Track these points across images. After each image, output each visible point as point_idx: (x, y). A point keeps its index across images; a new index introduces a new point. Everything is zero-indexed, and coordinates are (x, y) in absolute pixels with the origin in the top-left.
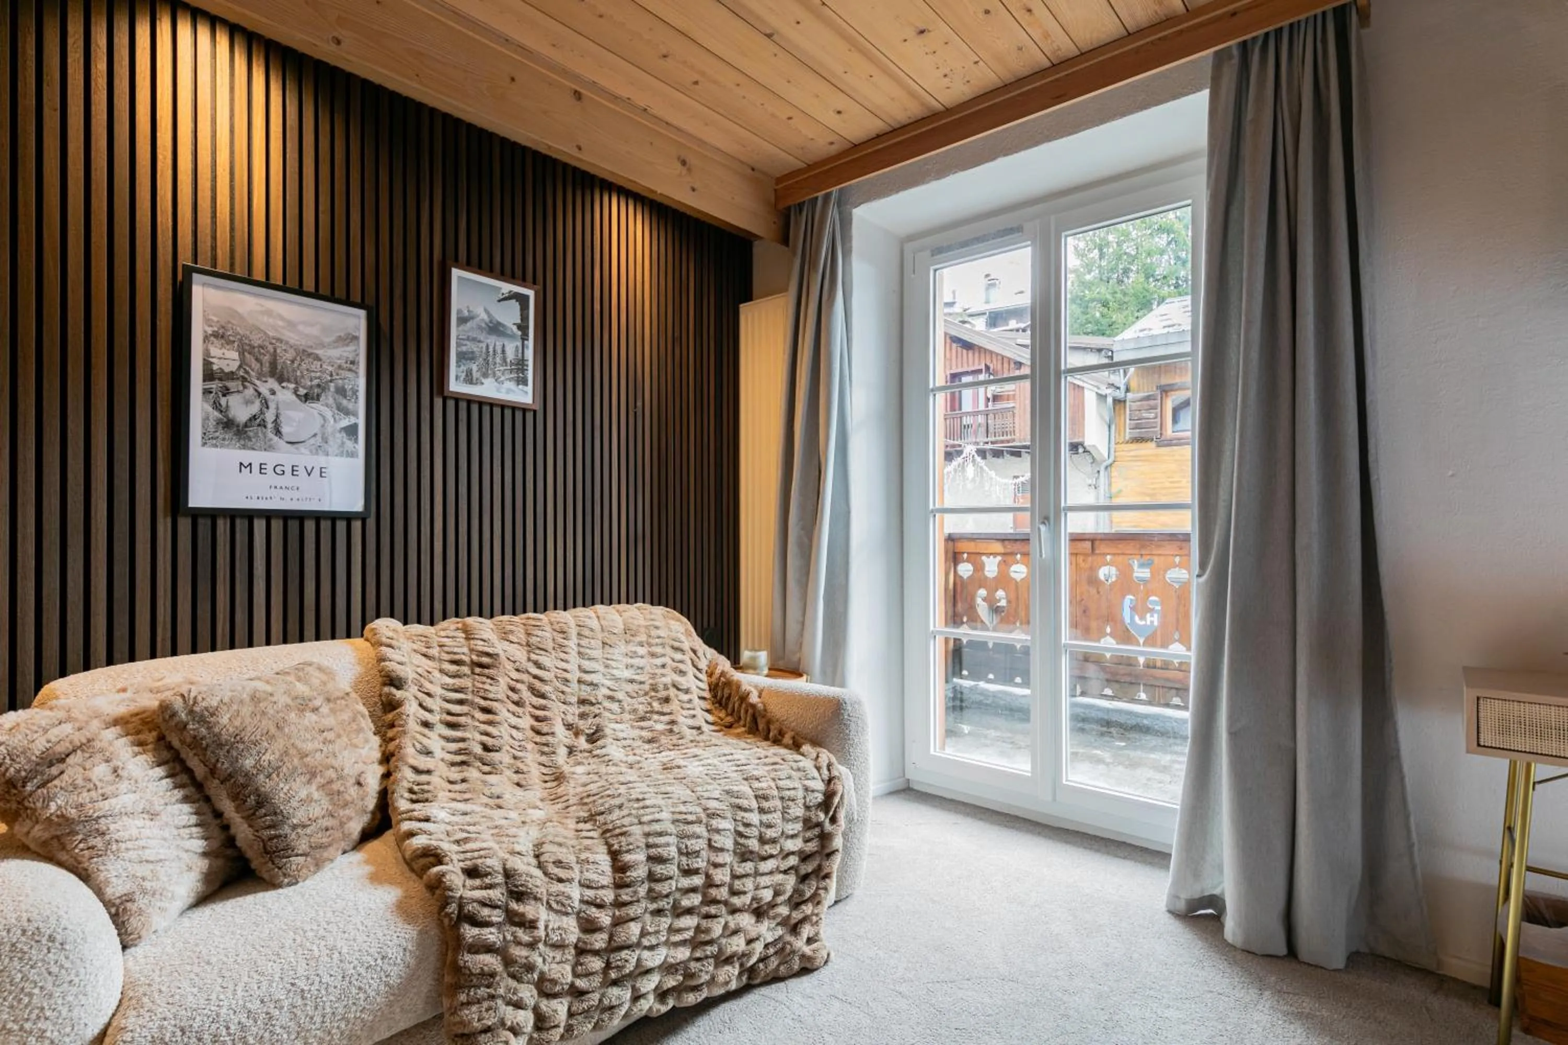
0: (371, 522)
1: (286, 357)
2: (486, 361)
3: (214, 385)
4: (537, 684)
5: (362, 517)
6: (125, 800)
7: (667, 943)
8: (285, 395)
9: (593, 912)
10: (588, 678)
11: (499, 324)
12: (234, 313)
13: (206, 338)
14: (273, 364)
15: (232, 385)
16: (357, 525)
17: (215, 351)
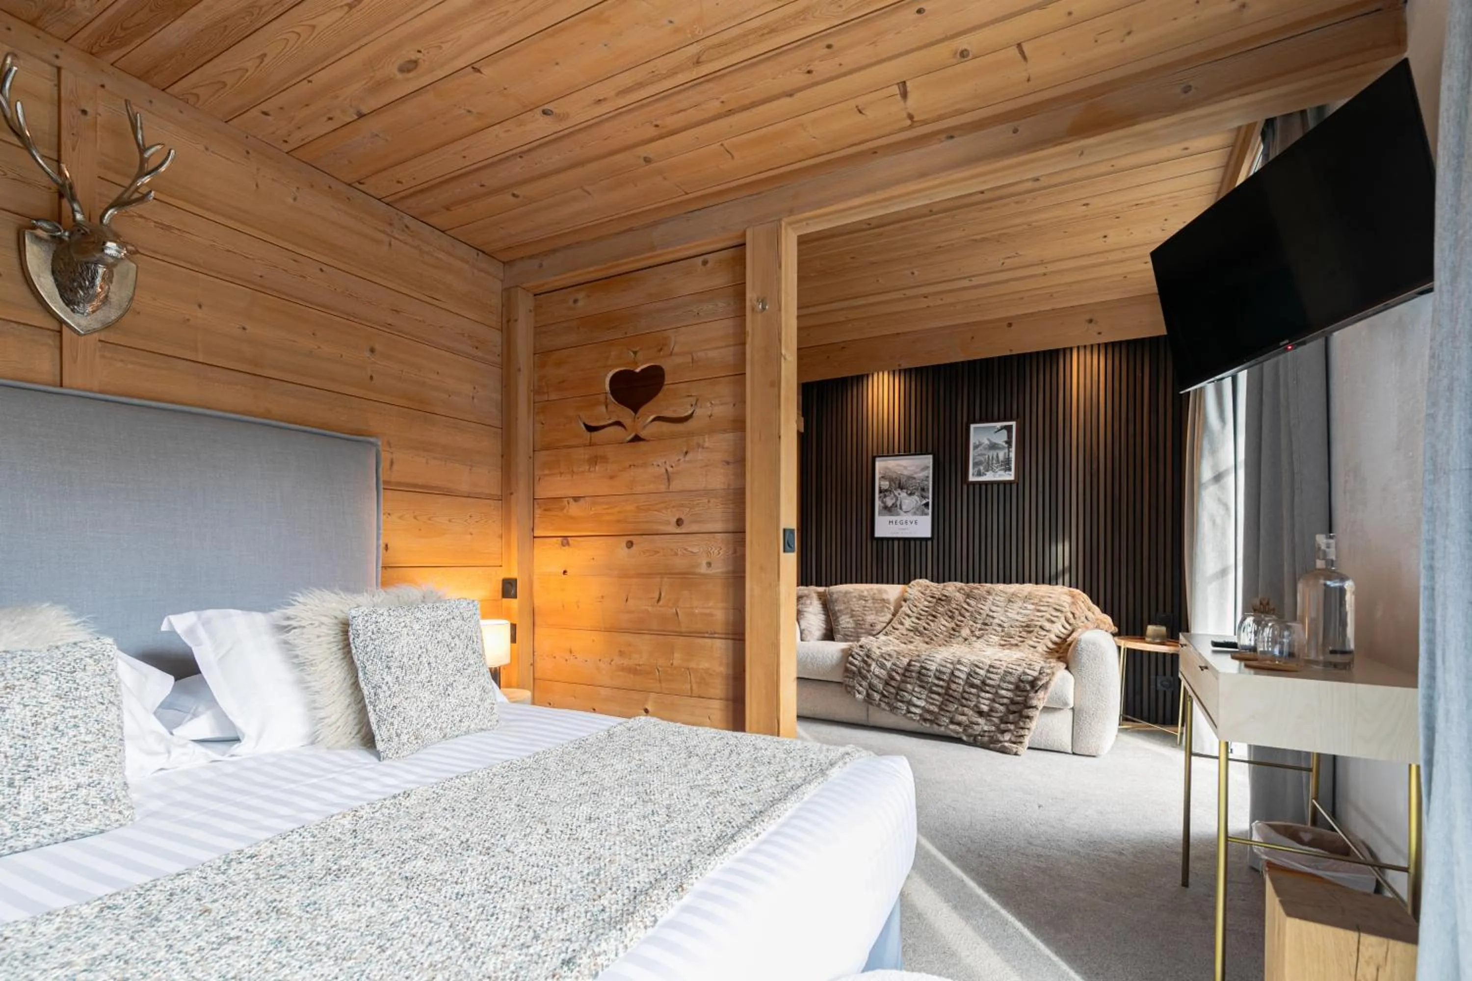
0: (935, 541)
1: (903, 480)
2: (988, 463)
3: (882, 495)
4: (963, 611)
5: (932, 539)
6: (810, 609)
7: (926, 700)
8: (903, 494)
9: (894, 674)
10: (991, 614)
11: (995, 444)
12: (887, 468)
13: (880, 479)
14: (900, 483)
15: (887, 494)
16: (930, 543)
17: (882, 483)
